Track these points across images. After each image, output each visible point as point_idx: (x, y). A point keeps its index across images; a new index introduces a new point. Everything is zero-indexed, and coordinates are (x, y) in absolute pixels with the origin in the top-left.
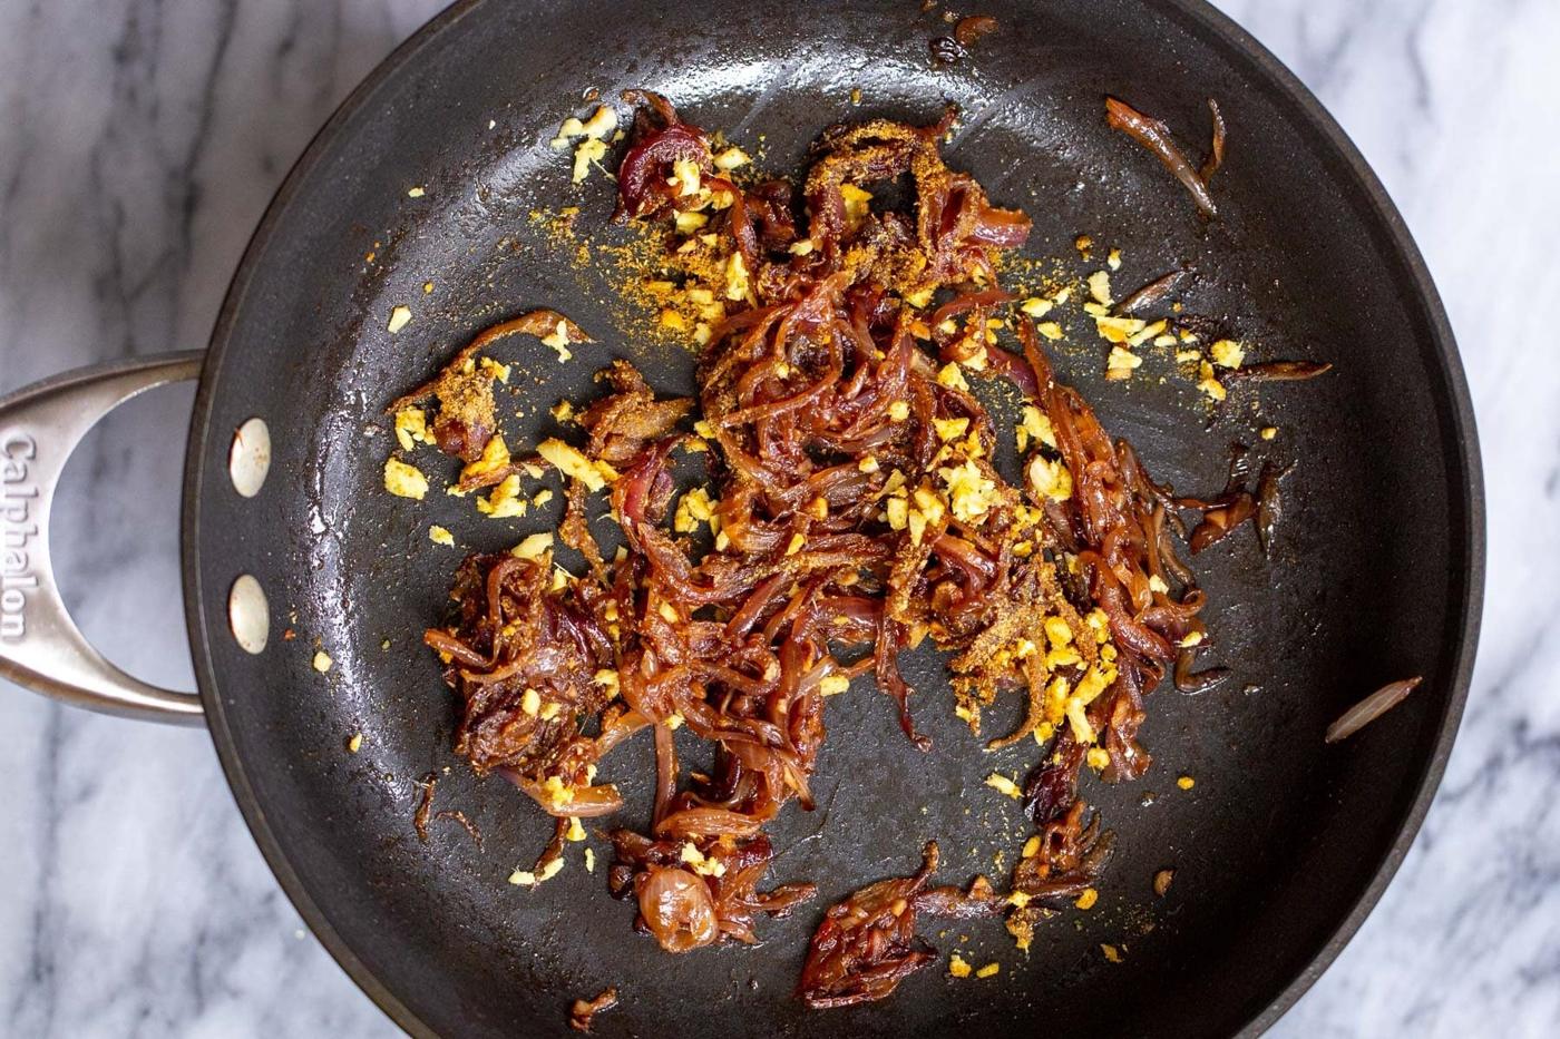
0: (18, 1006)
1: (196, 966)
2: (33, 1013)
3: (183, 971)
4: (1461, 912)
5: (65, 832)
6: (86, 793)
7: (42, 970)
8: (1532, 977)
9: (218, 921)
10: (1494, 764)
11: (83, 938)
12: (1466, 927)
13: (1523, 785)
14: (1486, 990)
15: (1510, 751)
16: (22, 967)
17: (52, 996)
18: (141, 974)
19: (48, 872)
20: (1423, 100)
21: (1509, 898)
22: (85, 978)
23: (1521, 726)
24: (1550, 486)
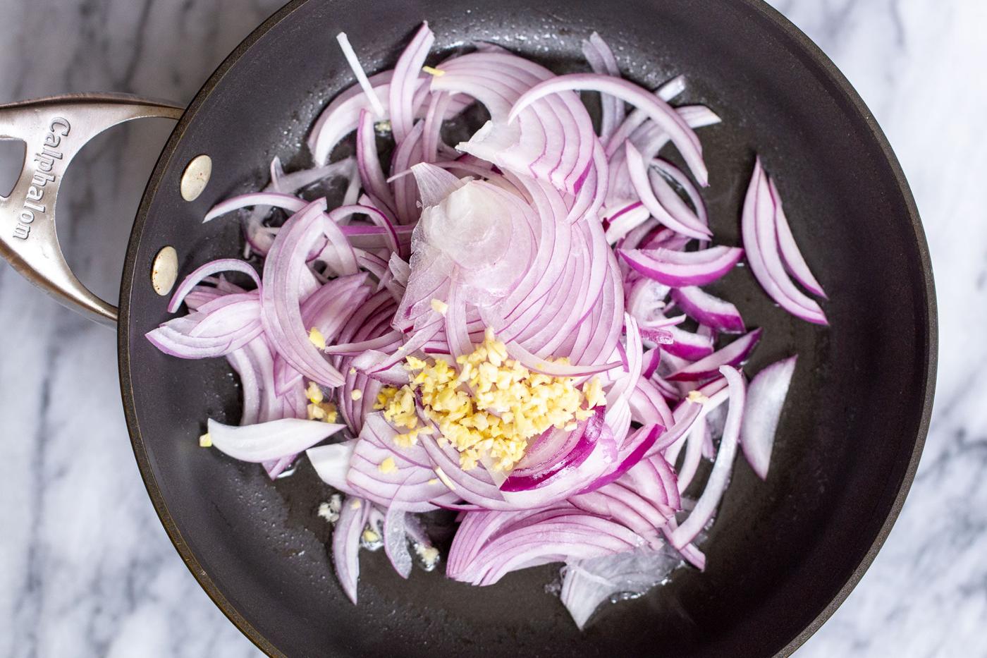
0: (18, 607)
1: (130, 581)
2: (28, 611)
3: (122, 585)
4: (923, 550)
5: (49, 496)
6: (61, 473)
7: (33, 584)
8: (967, 591)
9: (144, 553)
10: (944, 457)
11: (59, 563)
12: (926, 560)
13: (962, 471)
14: (938, 600)
15: (954, 449)
16: (21, 582)
17: (39, 601)
18: (96, 587)
19: (37, 522)
20: (900, 39)
21: (953, 542)
22: (60, 589)
23: (960, 434)
24: (980, 283)
